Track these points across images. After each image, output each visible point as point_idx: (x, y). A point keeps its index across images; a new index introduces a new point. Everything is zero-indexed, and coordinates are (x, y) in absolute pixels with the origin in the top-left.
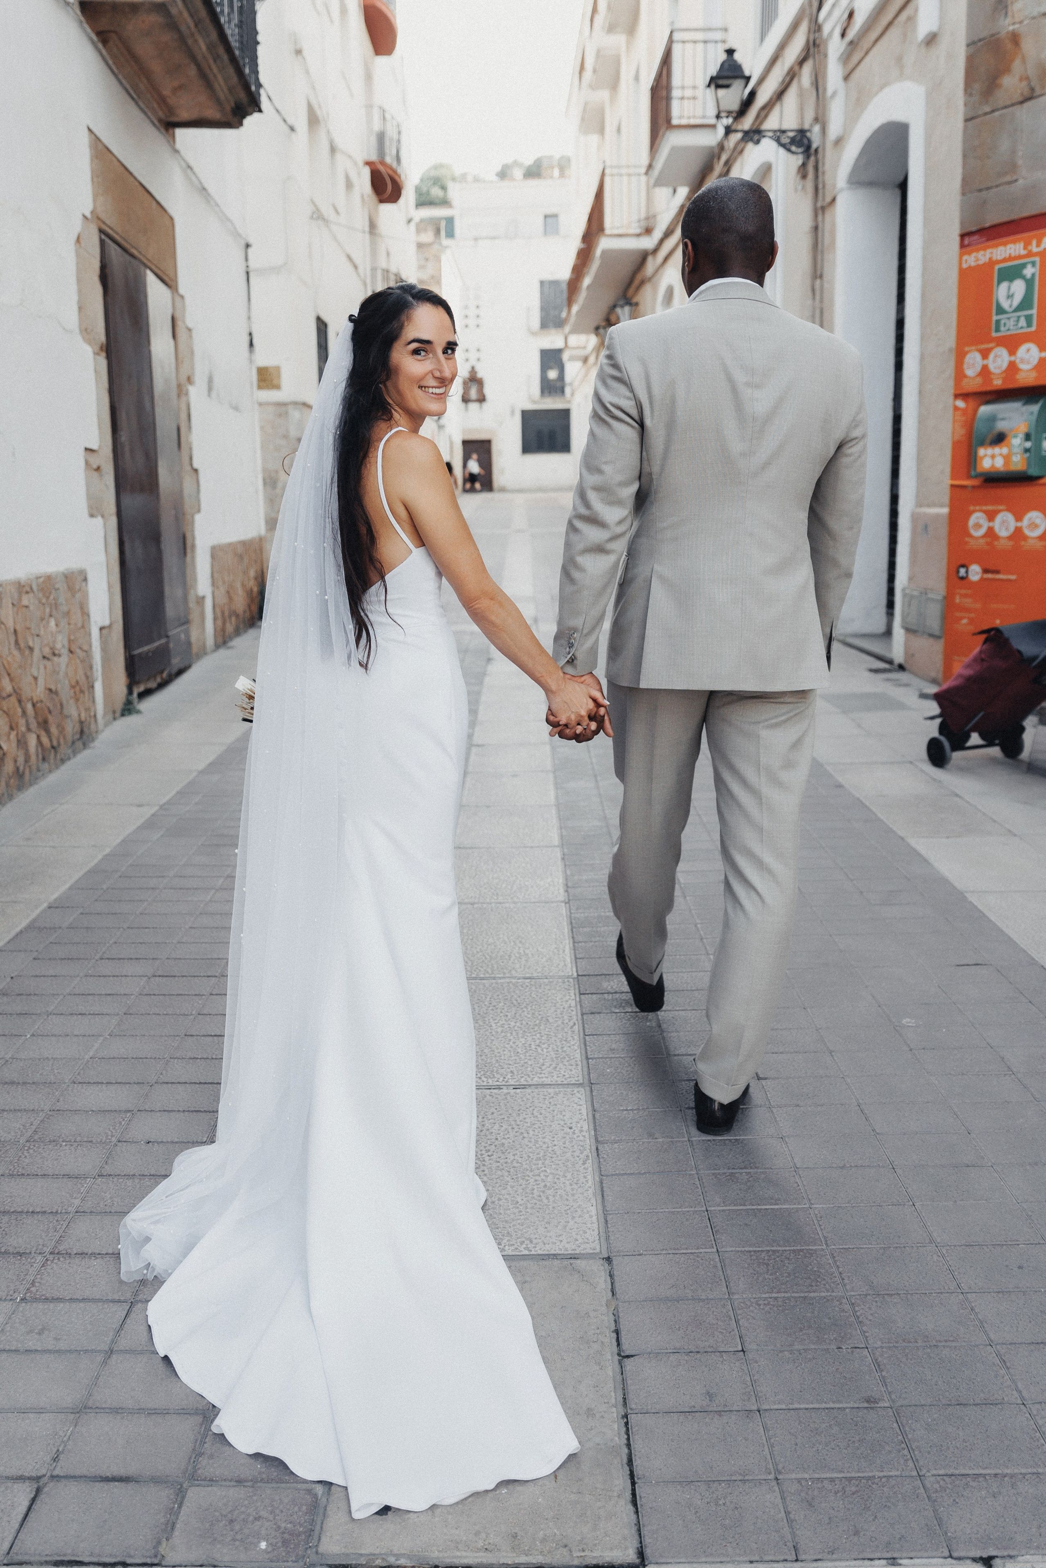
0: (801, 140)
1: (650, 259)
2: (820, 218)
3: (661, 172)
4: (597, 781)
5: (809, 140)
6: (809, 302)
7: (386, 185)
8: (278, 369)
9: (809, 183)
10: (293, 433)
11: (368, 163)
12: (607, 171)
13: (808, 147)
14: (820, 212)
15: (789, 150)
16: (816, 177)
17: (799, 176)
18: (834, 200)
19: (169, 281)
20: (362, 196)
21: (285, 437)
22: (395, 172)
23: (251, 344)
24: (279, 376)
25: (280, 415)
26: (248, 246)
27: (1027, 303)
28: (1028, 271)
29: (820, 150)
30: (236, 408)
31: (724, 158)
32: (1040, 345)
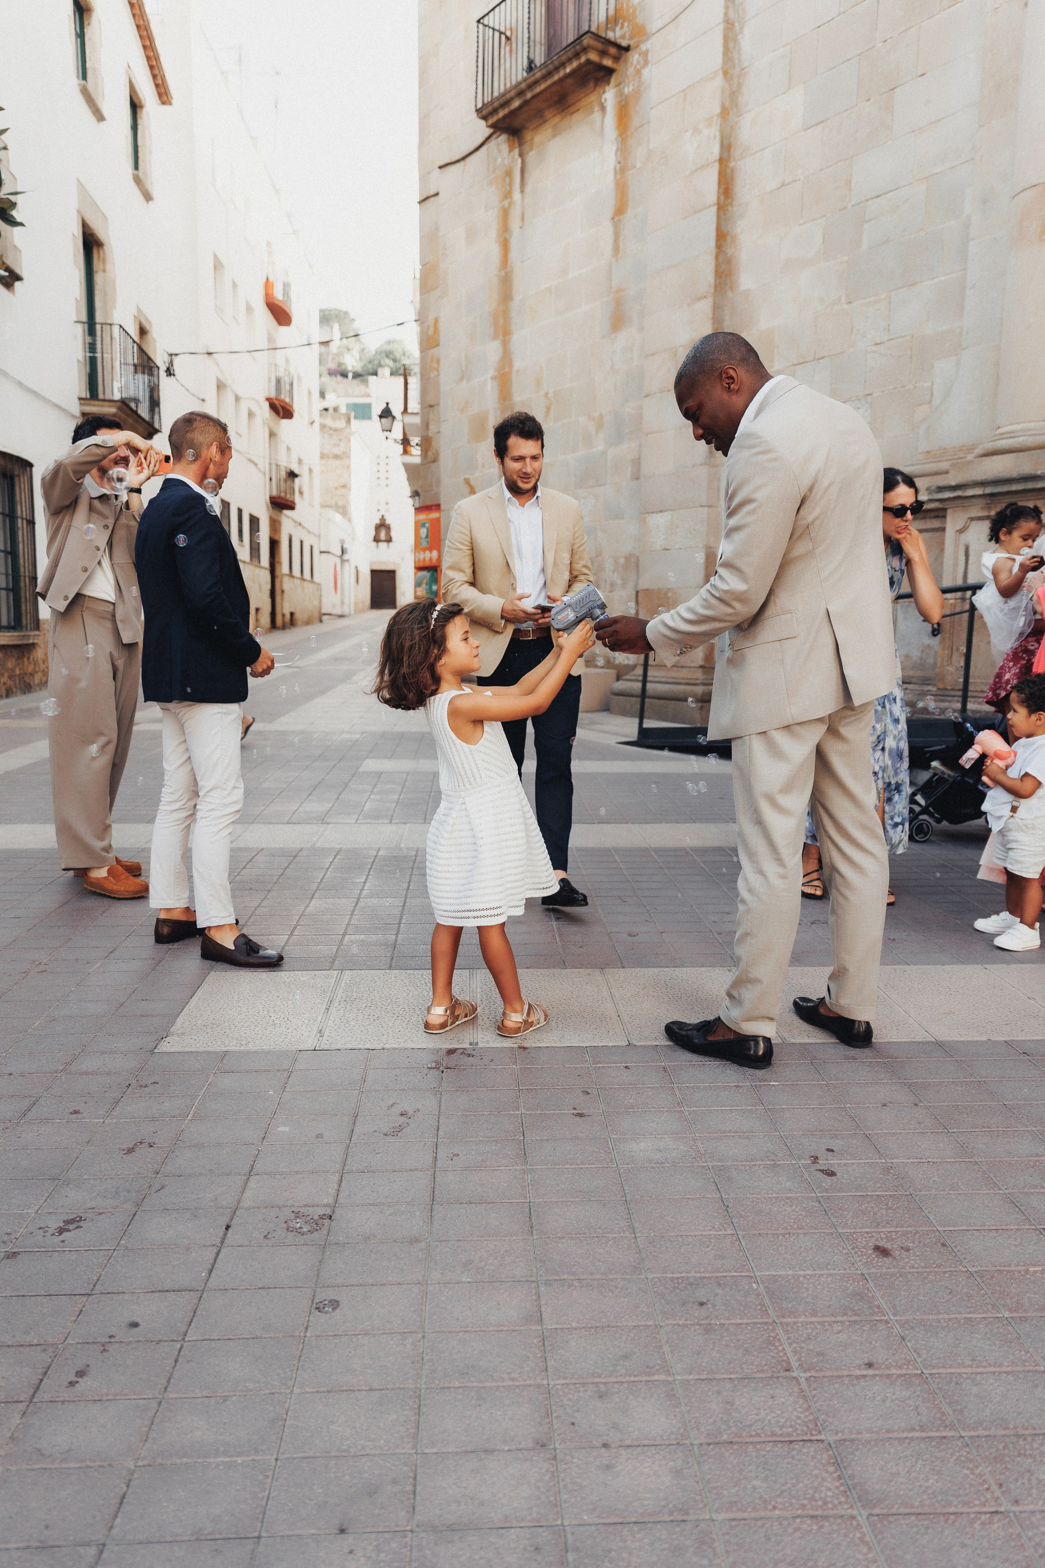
7: (280, 412)
11: (267, 399)
20: (264, 418)
22: (287, 401)
27: (427, 537)
28: (427, 525)
32: (431, 552)
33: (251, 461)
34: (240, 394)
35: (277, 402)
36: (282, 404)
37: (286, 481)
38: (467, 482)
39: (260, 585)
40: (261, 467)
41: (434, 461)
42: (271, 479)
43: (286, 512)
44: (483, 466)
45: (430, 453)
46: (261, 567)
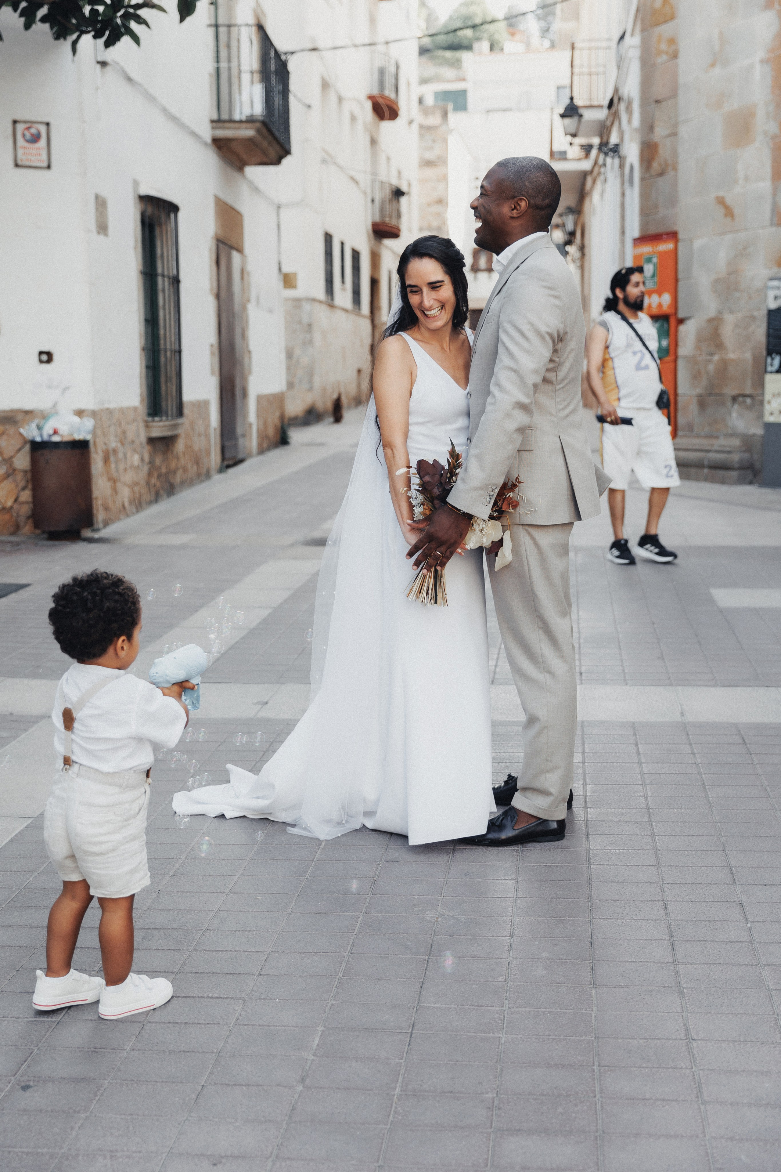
5: (619, 151)
7: (384, 112)
8: (295, 274)
10: (305, 320)
11: (369, 98)
19: (240, 250)
21: (300, 322)
22: (393, 102)
23: (280, 269)
24: (296, 279)
25: (298, 308)
26: (279, 207)
27: (653, 276)
28: (655, 260)
30: (271, 311)
32: (660, 295)
33: (353, 179)
34: (343, 93)
35: (381, 101)
36: (389, 103)
37: (391, 201)
38: (721, 201)
39: (363, 340)
40: (362, 185)
41: (661, 174)
43: (387, 242)
44: (747, 179)
45: (655, 165)
46: (363, 316)
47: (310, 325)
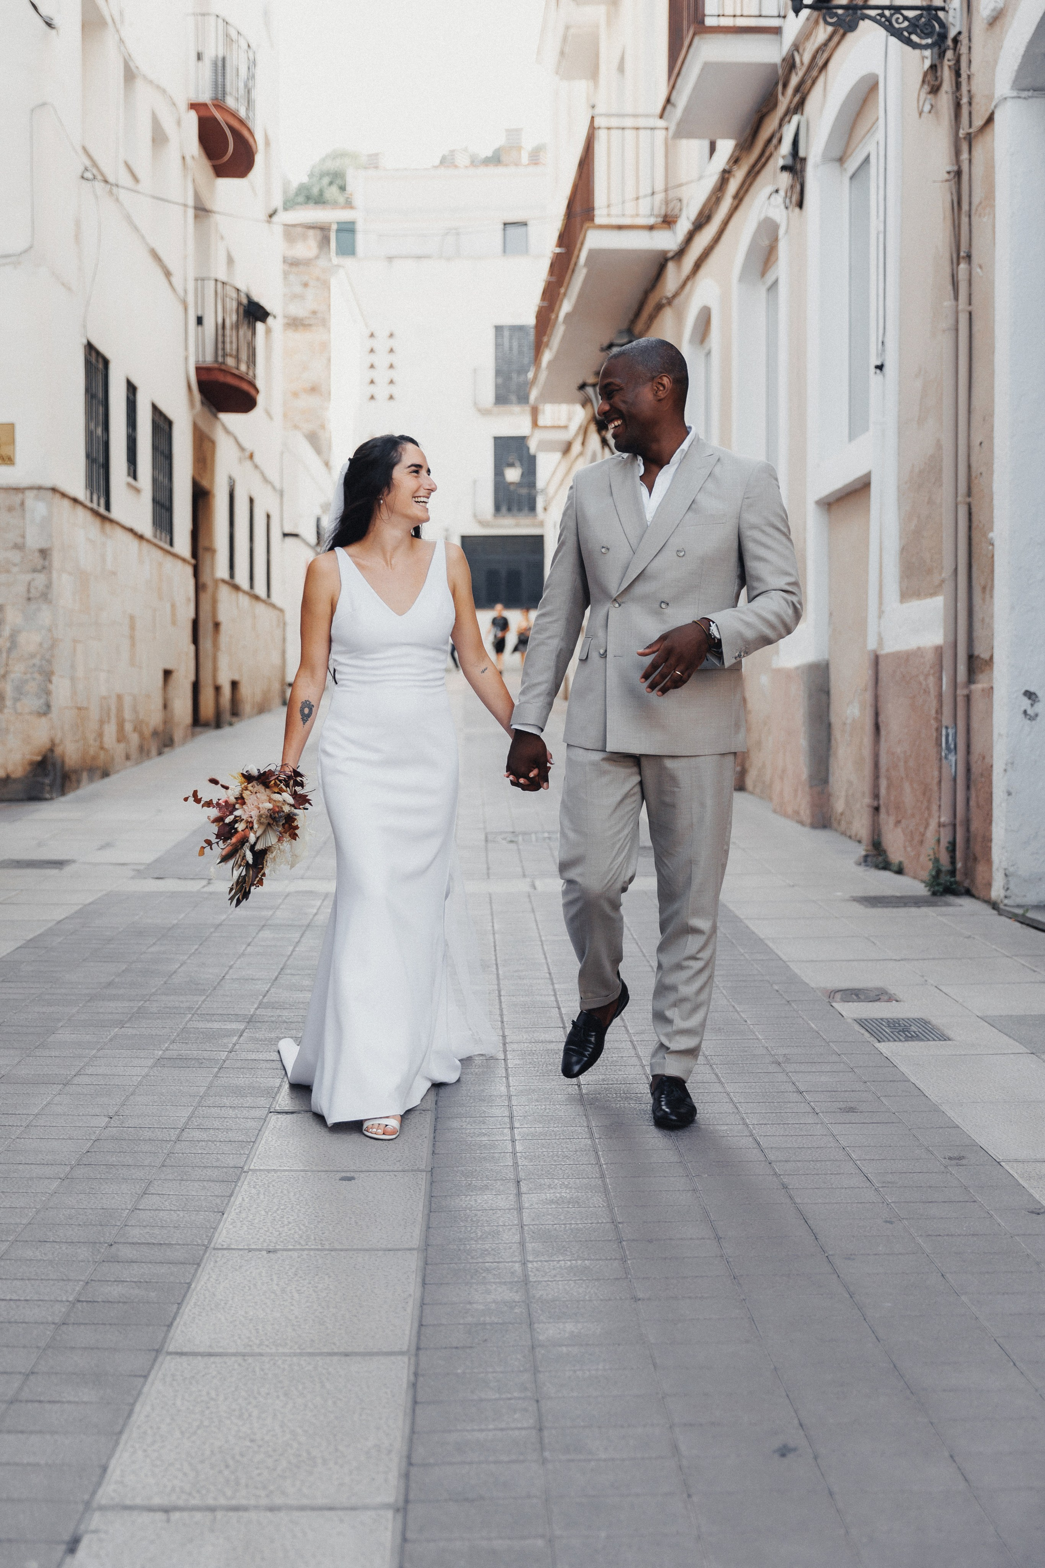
0: (928, 24)
1: (671, 266)
2: (965, 156)
3: (687, 110)
4: (519, 1194)
5: (942, 25)
6: (948, 303)
8: (10, 428)
9: (945, 99)
10: (34, 541)
11: (193, 106)
12: (599, 122)
13: (943, 37)
14: (965, 147)
15: (908, 42)
16: (958, 86)
17: (926, 88)
18: (990, 120)
20: (184, 158)
21: (19, 547)
22: (241, 122)
24: (12, 442)
25: (10, 509)
29: (964, 38)
31: (794, 81)
33: (155, 255)
34: (141, 62)
35: (218, 115)
36: (234, 123)
37: (237, 326)
39: (173, 606)
40: (176, 280)
42: (200, 321)
43: (230, 417)
46: (175, 556)
47: (44, 553)
